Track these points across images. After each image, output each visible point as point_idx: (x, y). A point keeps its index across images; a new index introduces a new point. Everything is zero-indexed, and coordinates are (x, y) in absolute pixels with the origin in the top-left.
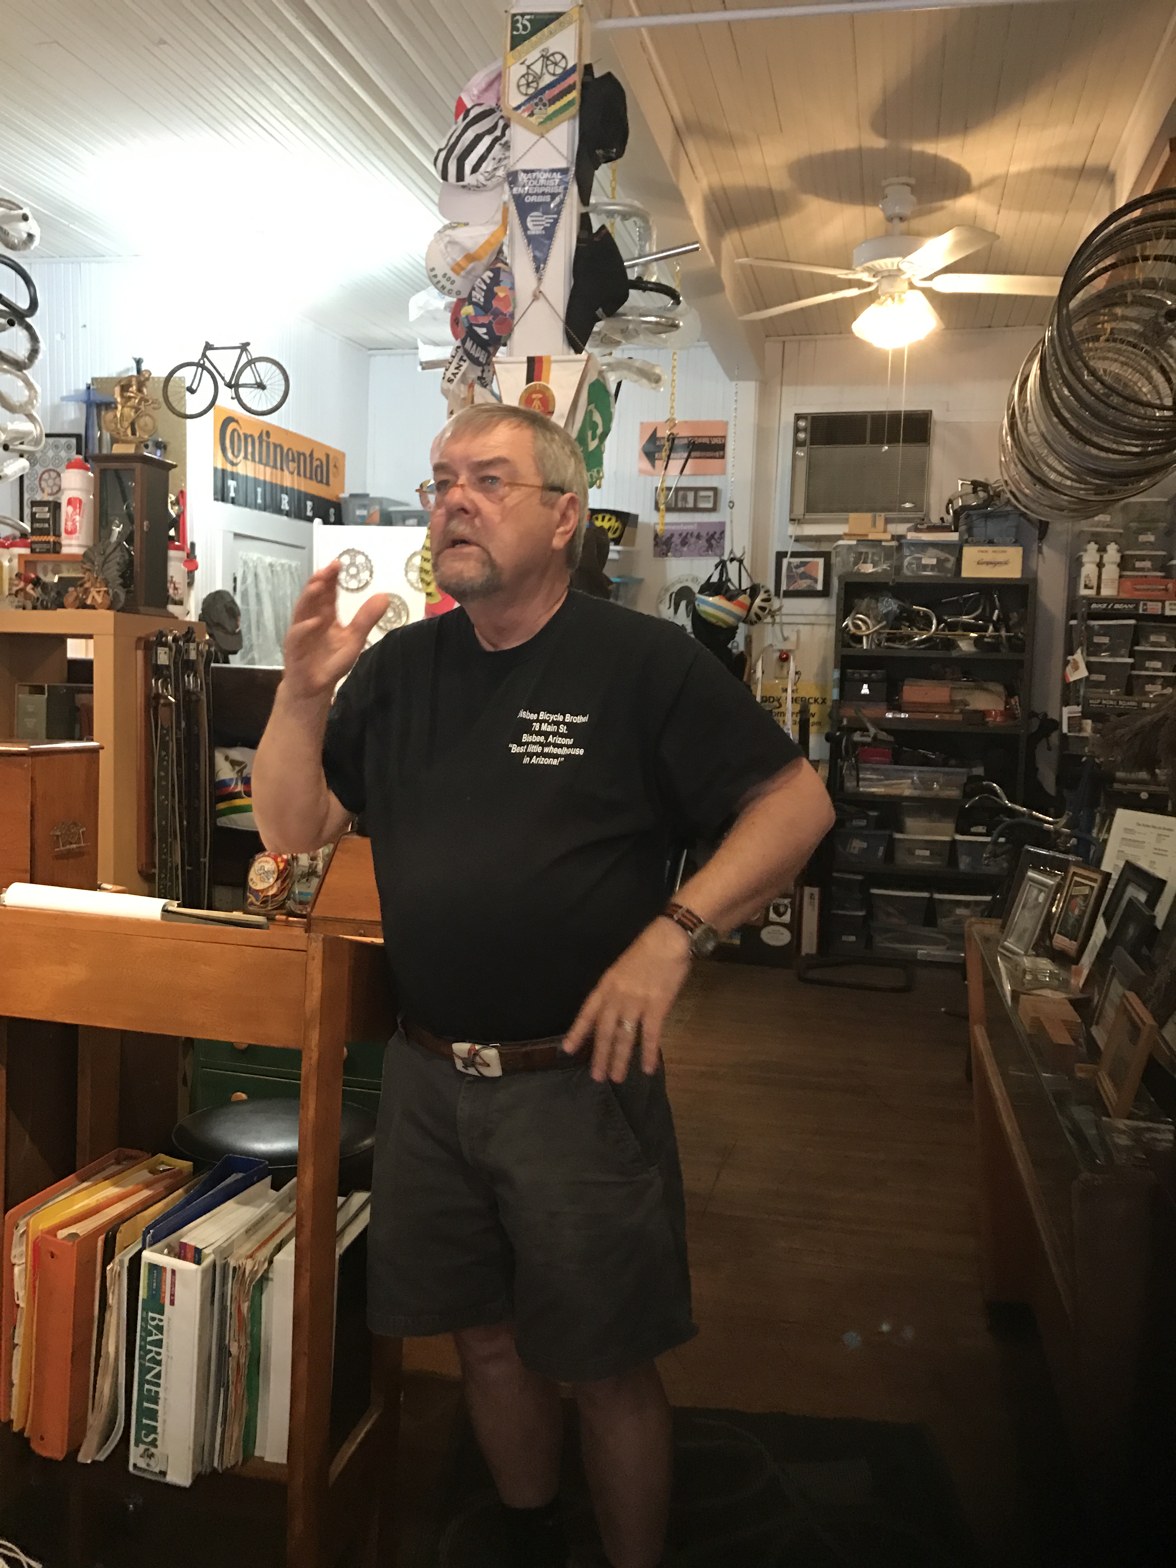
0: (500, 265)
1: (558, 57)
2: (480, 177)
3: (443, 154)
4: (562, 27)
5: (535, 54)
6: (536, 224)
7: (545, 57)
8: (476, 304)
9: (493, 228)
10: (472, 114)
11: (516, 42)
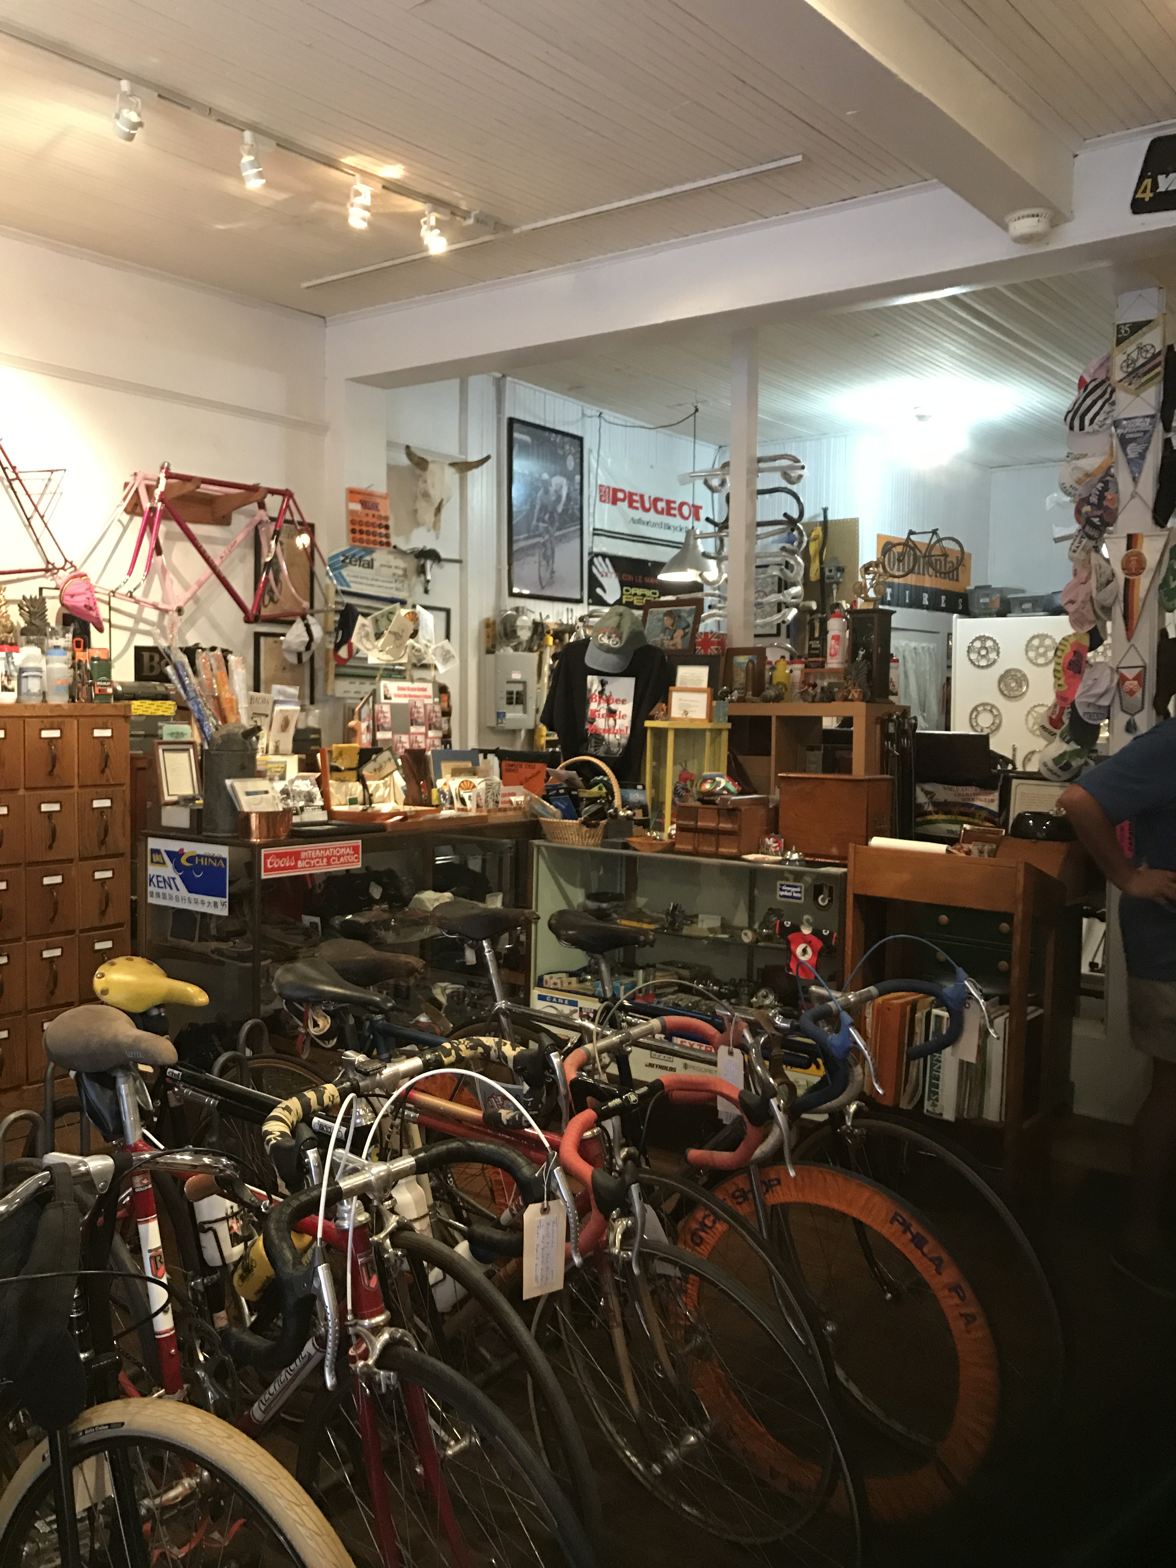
0: (1108, 478)
1: (1149, 347)
2: (1095, 426)
3: (1070, 415)
4: (1151, 329)
5: (1133, 347)
6: (1133, 450)
7: (1140, 348)
8: (1092, 505)
9: (1105, 457)
10: (1090, 388)
11: (1119, 342)
